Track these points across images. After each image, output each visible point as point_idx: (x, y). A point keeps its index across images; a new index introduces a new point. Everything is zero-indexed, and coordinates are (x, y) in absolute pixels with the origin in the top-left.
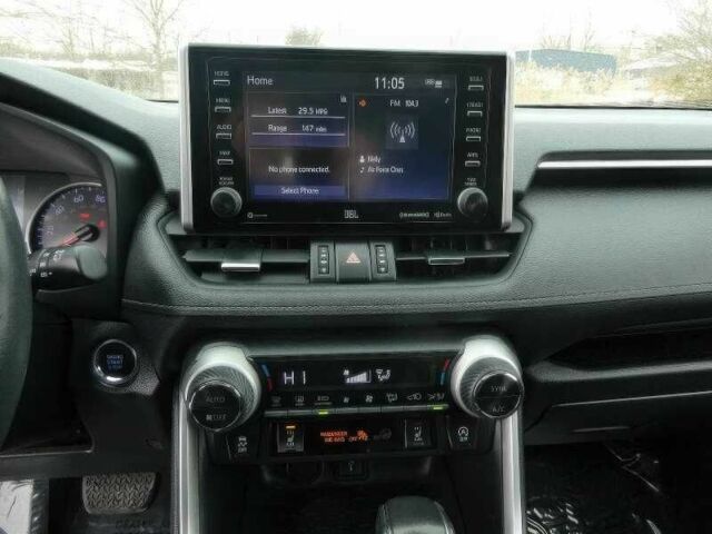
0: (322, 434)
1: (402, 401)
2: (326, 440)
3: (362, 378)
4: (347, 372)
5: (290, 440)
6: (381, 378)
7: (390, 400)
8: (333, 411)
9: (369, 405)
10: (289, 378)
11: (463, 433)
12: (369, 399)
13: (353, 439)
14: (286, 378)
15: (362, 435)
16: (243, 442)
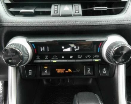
0: (57, 70)
1: (83, 58)
2: (58, 72)
3: (69, 50)
4: (63, 47)
5: (46, 71)
6: (76, 50)
7: (79, 58)
8: (58, 61)
9: (71, 59)
10: (43, 49)
11: (105, 71)
12: (71, 57)
13: (67, 72)
14: (41, 49)
15: (70, 70)
16: (31, 72)
